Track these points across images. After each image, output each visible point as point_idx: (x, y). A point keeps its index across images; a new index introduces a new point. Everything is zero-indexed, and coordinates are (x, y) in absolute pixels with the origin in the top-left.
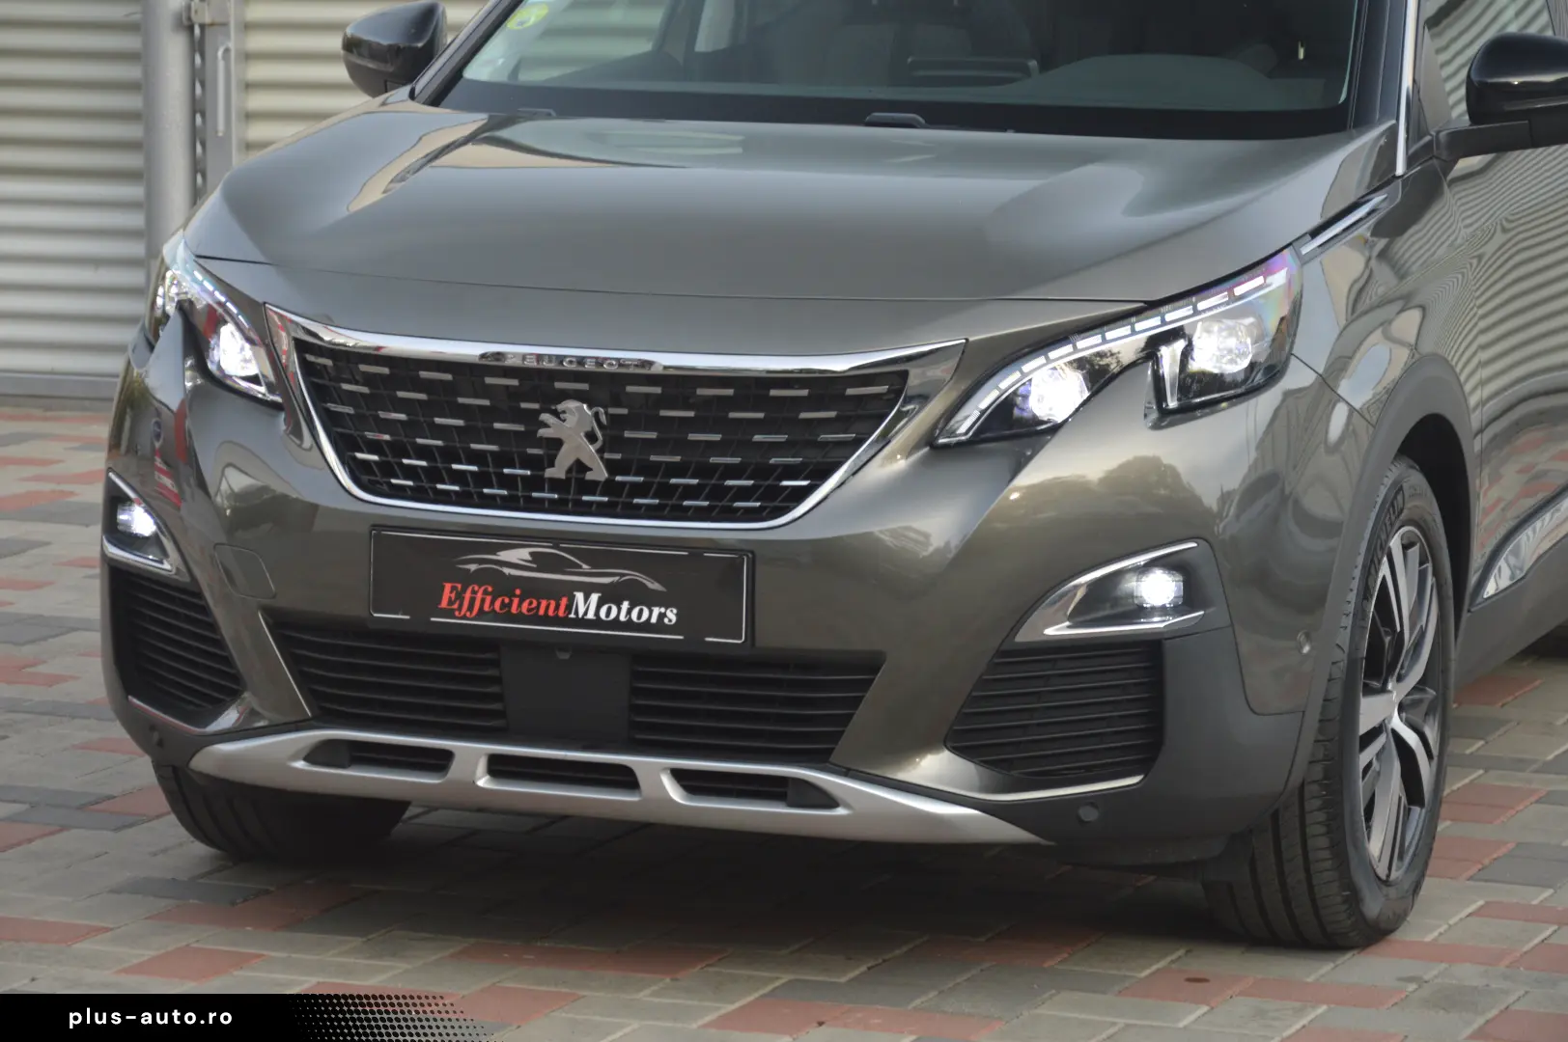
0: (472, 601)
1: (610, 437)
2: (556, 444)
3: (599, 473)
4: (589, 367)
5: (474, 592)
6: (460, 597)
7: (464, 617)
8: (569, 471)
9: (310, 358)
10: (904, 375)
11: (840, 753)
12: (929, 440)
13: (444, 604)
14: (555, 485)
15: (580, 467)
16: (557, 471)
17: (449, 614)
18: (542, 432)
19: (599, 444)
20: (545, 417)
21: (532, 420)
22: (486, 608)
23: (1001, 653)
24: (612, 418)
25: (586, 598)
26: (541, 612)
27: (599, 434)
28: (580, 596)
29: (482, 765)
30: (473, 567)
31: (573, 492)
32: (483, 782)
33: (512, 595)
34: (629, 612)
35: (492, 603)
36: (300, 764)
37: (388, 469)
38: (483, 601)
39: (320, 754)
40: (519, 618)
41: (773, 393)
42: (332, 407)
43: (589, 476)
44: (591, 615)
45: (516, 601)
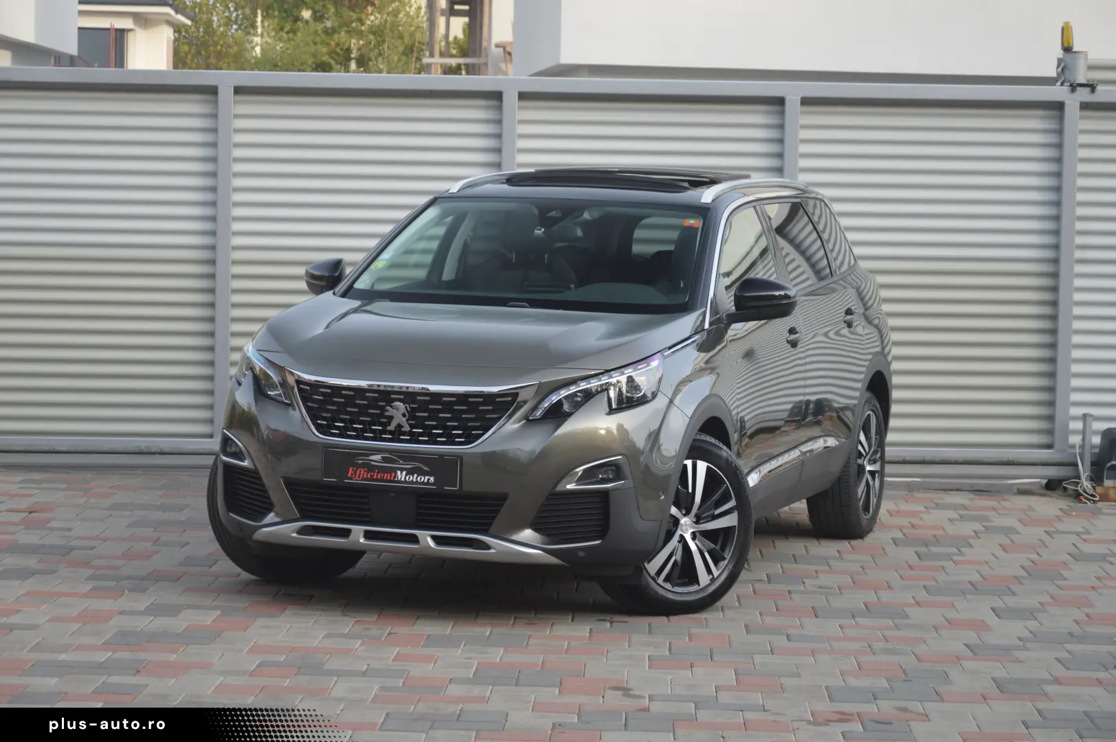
0: (360, 474)
1: (411, 415)
2: (391, 418)
3: (407, 428)
4: (404, 390)
5: (360, 471)
6: (355, 473)
7: (357, 480)
8: (396, 427)
9: (301, 386)
10: (517, 394)
11: (493, 529)
12: (526, 418)
13: (349, 475)
14: (391, 432)
15: (400, 426)
16: (391, 427)
17: (351, 479)
18: (387, 414)
19: (407, 417)
20: (388, 408)
21: (383, 409)
22: (365, 476)
23: (551, 495)
24: (411, 408)
25: (401, 473)
26: (385, 478)
27: (407, 414)
28: (399, 472)
29: (362, 534)
30: (360, 462)
31: (397, 435)
32: (362, 540)
33: (374, 472)
34: (417, 478)
35: (367, 475)
36: (295, 535)
37: (330, 427)
38: (363, 475)
39: (302, 531)
40: (376, 480)
41: (470, 400)
42: (310, 404)
43: (403, 429)
44: (403, 479)
45: (376, 474)
